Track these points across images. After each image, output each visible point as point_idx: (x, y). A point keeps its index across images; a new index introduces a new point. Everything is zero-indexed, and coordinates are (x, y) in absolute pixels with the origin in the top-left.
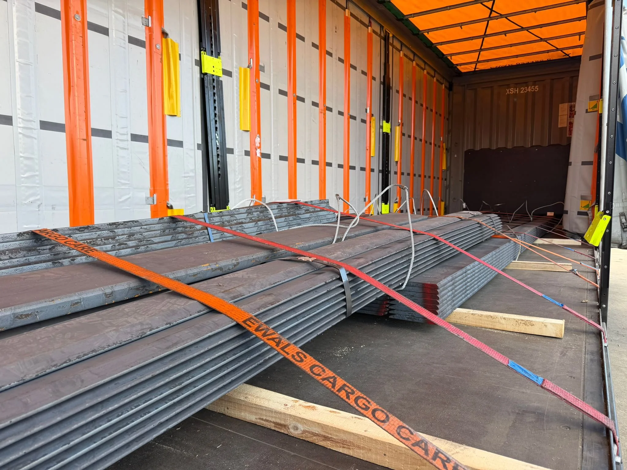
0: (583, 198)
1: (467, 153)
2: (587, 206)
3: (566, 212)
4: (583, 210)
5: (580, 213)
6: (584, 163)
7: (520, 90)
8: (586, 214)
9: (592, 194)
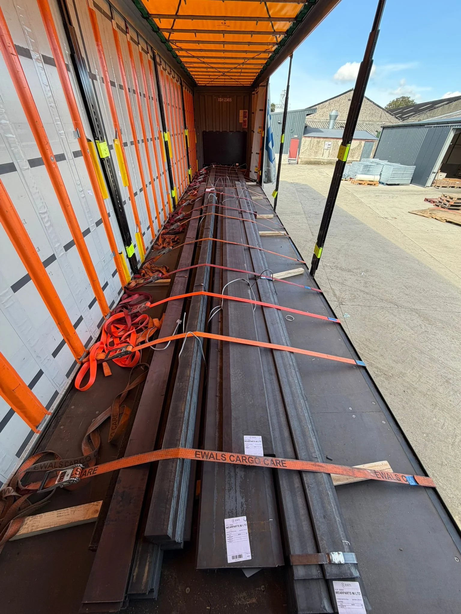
0: (256, 167)
1: (203, 132)
2: (257, 170)
3: (251, 171)
4: (256, 171)
5: (255, 172)
6: (257, 153)
7: (224, 100)
8: (257, 172)
9: (259, 165)
